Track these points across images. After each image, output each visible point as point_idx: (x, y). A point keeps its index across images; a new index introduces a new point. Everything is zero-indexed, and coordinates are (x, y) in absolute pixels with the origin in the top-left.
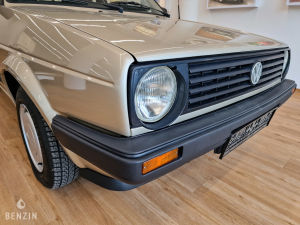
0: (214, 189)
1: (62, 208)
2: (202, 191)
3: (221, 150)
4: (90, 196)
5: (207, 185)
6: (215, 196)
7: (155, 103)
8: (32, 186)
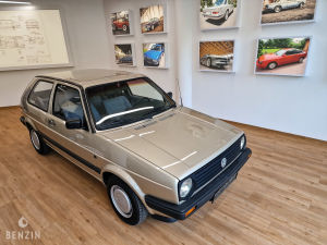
0: (213, 215)
1: (143, 235)
2: (207, 217)
3: (212, 200)
4: (154, 228)
5: (209, 213)
6: (214, 219)
7: (186, 189)
8: (123, 227)
